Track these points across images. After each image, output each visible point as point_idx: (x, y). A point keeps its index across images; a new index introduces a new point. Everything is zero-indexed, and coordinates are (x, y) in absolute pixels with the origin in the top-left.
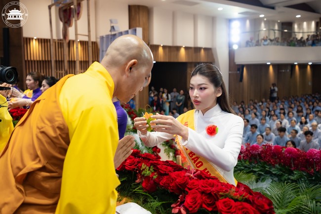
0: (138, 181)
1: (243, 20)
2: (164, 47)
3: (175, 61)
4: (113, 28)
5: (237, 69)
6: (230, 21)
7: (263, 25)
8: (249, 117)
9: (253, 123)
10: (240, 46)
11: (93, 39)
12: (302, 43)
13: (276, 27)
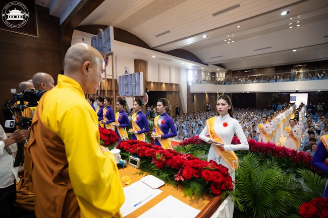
0: (153, 162)
1: (194, 70)
2: (154, 83)
3: (160, 90)
4: (126, 71)
5: (191, 95)
6: (187, 70)
7: (203, 73)
8: (197, 120)
9: (199, 123)
10: (192, 84)
11: (115, 78)
12: (220, 83)
13: (209, 75)
